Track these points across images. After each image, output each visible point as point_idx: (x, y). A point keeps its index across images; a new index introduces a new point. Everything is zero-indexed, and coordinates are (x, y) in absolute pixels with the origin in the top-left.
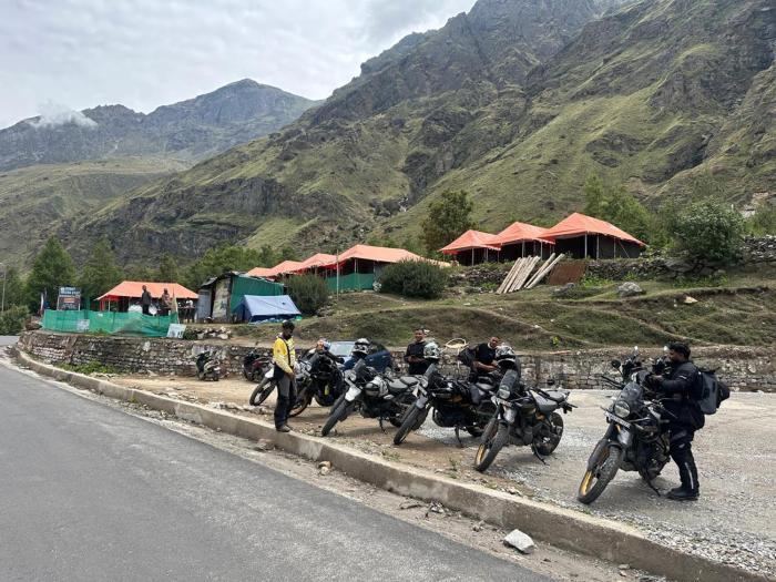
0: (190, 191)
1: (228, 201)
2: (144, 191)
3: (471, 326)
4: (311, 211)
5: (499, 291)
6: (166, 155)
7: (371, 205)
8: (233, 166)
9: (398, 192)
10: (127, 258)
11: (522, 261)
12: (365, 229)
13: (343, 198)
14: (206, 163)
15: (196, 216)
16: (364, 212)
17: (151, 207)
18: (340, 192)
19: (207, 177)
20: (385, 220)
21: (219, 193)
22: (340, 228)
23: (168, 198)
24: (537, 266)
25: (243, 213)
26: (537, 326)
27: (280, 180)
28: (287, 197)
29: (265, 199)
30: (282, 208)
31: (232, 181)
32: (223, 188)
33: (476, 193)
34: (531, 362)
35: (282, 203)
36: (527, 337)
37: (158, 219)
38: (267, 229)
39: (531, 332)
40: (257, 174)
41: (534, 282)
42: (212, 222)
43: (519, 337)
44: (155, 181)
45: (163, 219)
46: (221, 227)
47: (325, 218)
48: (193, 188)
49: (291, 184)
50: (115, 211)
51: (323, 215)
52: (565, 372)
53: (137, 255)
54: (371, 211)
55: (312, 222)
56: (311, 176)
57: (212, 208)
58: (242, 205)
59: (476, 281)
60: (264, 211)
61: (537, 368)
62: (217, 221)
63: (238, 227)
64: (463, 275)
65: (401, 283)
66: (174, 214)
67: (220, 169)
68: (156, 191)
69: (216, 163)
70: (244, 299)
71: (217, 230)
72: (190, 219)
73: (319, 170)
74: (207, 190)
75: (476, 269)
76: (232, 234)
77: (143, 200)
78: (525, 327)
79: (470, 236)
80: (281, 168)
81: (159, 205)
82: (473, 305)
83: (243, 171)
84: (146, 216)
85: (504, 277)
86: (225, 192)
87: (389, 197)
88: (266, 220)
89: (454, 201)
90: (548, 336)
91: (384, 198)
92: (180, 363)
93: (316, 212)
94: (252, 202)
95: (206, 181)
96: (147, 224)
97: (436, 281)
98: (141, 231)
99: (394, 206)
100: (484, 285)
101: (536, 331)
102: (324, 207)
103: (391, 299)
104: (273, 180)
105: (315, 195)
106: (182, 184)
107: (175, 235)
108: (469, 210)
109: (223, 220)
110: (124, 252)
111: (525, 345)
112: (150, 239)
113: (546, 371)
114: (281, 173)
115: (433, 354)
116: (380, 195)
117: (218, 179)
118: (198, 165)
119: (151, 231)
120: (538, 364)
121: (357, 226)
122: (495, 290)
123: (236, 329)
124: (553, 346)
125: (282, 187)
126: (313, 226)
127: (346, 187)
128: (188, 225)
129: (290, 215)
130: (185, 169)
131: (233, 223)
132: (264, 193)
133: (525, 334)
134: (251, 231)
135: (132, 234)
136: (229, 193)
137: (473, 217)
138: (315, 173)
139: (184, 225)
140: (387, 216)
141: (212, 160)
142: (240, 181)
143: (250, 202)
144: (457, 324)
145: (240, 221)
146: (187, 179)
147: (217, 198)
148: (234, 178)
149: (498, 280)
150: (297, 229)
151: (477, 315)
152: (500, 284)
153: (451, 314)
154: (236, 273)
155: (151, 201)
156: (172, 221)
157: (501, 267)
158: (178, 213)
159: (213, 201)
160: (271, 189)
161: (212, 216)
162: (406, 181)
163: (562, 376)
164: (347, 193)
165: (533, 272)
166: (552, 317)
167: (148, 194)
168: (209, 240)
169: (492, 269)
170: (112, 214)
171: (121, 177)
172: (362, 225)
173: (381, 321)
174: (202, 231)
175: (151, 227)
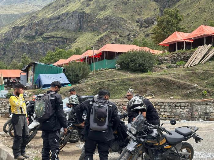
0: (42, 21)
1: (61, 25)
2: (19, 22)
3: (158, 86)
4: (105, 27)
5: (185, 66)
6: (29, 3)
7: (138, 22)
8: (63, 6)
9: (153, 13)
10: (12, 58)
11: (200, 48)
12: (134, 35)
13: (121, 19)
14: (49, 5)
15: (46, 34)
16: (133, 26)
17: (23, 31)
18: (120, 16)
19: (50, 13)
20: (145, 29)
21: (56, 21)
22: (120, 36)
23: (31, 26)
24: (209, 50)
25: (69, 31)
26: (196, 85)
27: (87, 12)
28: (92, 21)
29: (80, 23)
30: (89, 27)
31: (63, 14)
32: (58, 18)
33: (198, 10)
34: (188, 106)
35: (89, 24)
36: (188, 91)
37: (27, 37)
38: (82, 39)
39: (192, 88)
40: (75, 9)
41: (206, 60)
42: (53, 37)
43: (185, 92)
44: (24, 17)
45: (29, 37)
46: (58, 39)
47: (112, 31)
48: (43, 19)
49: (93, 13)
50: (5, 34)
51: (111, 29)
52: (208, 111)
53: (17, 56)
54: (138, 25)
55: (105, 33)
56: (104, 8)
57: (53, 30)
58: (68, 27)
59: (174, 61)
60: (80, 29)
61: (191, 109)
62: (56, 36)
63: (66, 39)
64: (167, 58)
65: (128, 64)
66: (34, 34)
67: (57, 8)
68: (25, 22)
69: (55, 5)
70: (39, 76)
71: (56, 41)
72: (42, 36)
73: (108, 5)
74: (50, 20)
75: (175, 54)
76: (64, 43)
77: (18, 27)
78: (189, 85)
79: (176, 35)
80: (88, 5)
81: (26, 29)
82: (161, 75)
83: (68, 8)
84: (20, 35)
85: (189, 57)
86: (59, 20)
87: (147, 17)
88: (81, 34)
89: (171, 16)
90: (201, 90)
91: (145, 17)
92: (4, 111)
93: (107, 28)
94: (73, 25)
95: (49, 15)
96: (21, 40)
97: (147, 62)
98: (18, 44)
99: (150, 22)
100: (178, 63)
101: (195, 87)
102: (111, 25)
103: (122, 73)
104: (84, 12)
105: (106, 19)
106: (38, 17)
107: (35, 44)
108: (180, 20)
109: (59, 35)
110: (10, 55)
111: (187, 96)
112: (23, 47)
113: (197, 111)
114: (87, 8)
115: (73, 101)
116: (142, 16)
117: (56, 14)
118: (45, 7)
119: (23, 44)
120: (192, 107)
121: (129, 34)
122: (184, 65)
123: (34, 92)
124: (204, 96)
125: (89, 15)
126: (106, 36)
127: (123, 12)
128: (41, 39)
129: (93, 31)
130: (39, 9)
131: (64, 37)
132: (80, 19)
133: (188, 89)
134: (73, 40)
135: (14, 46)
136: (61, 21)
137: (182, 24)
138: (106, 6)
139: (39, 39)
140: (146, 27)
141: (52, 3)
142: (67, 14)
143: (72, 25)
144: (150, 85)
145: (68, 35)
146: (40, 15)
147: (55, 24)
148: (64, 12)
149: (186, 60)
150: (97, 38)
151: (161, 80)
152: (187, 62)
153: (147, 80)
154: (36, 62)
155: (22, 27)
156: (33, 37)
157: (188, 52)
158: (36, 33)
159: (54, 26)
160: (83, 17)
161: (53, 34)
162: (157, 7)
163: (206, 114)
164: (123, 16)
165: (206, 54)
166: (206, 79)
167: (21, 24)
168: (52, 46)
169: (183, 53)
170: (3, 35)
171: (7, 16)
172: (133, 33)
173: (108, 85)
174: (49, 42)
175: (23, 41)
